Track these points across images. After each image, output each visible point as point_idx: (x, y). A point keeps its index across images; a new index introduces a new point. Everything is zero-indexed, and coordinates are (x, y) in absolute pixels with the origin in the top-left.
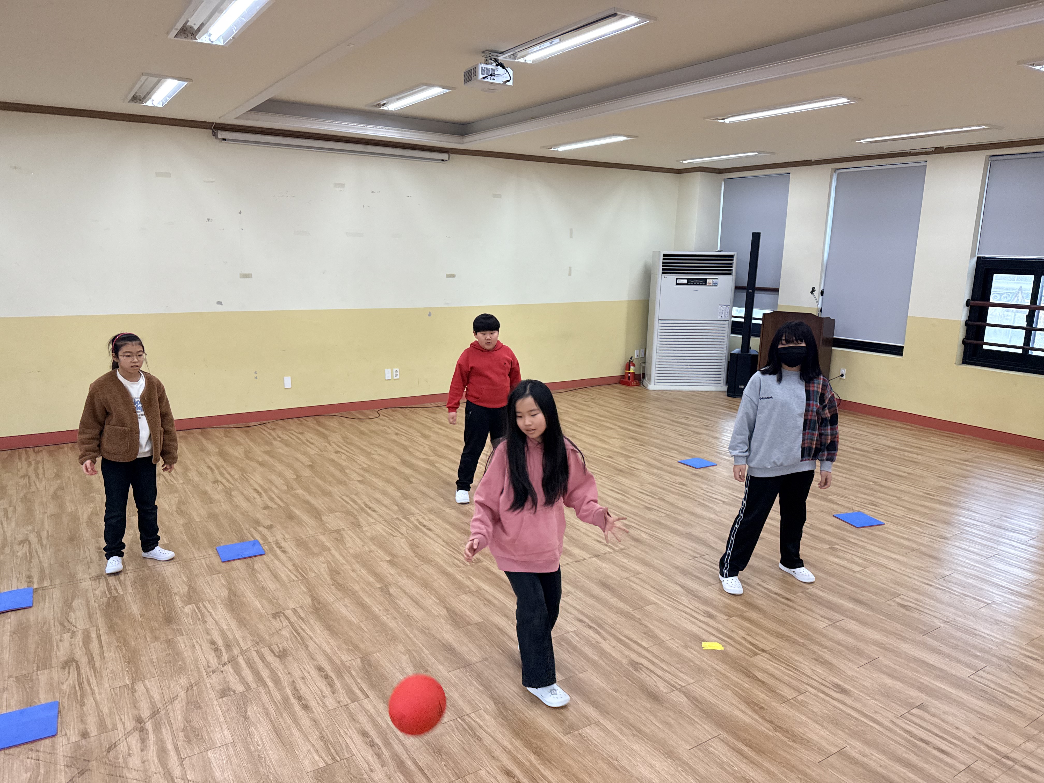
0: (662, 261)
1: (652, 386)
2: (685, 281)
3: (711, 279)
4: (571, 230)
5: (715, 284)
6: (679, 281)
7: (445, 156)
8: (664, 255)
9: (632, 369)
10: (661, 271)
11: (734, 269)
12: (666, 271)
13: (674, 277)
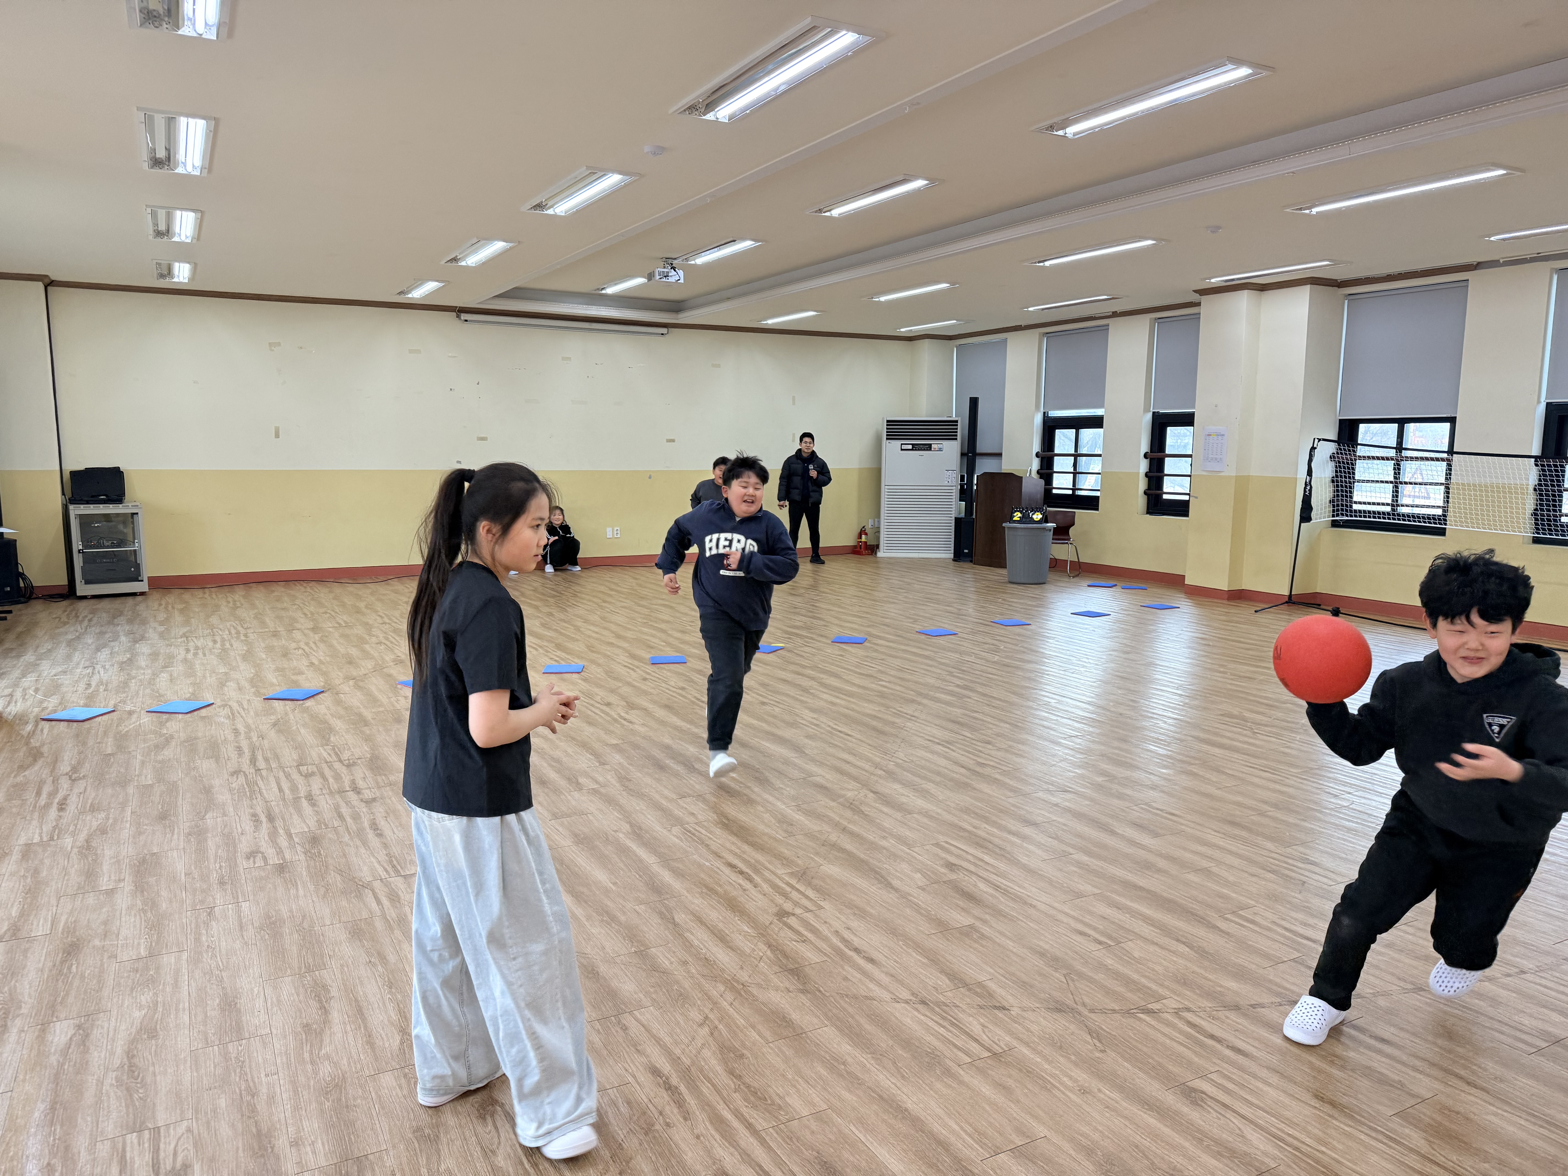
0: (885, 427)
1: (880, 554)
2: (910, 447)
3: (935, 444)
4: (794, 398)
5: (940, 450)
6: (904, 447)
7: (664, 330)
8: (888, 421)
9: (864, 538)
10: (885, 437)
11: (959, 434)
12: (891, 436)
13: (899, 442)
